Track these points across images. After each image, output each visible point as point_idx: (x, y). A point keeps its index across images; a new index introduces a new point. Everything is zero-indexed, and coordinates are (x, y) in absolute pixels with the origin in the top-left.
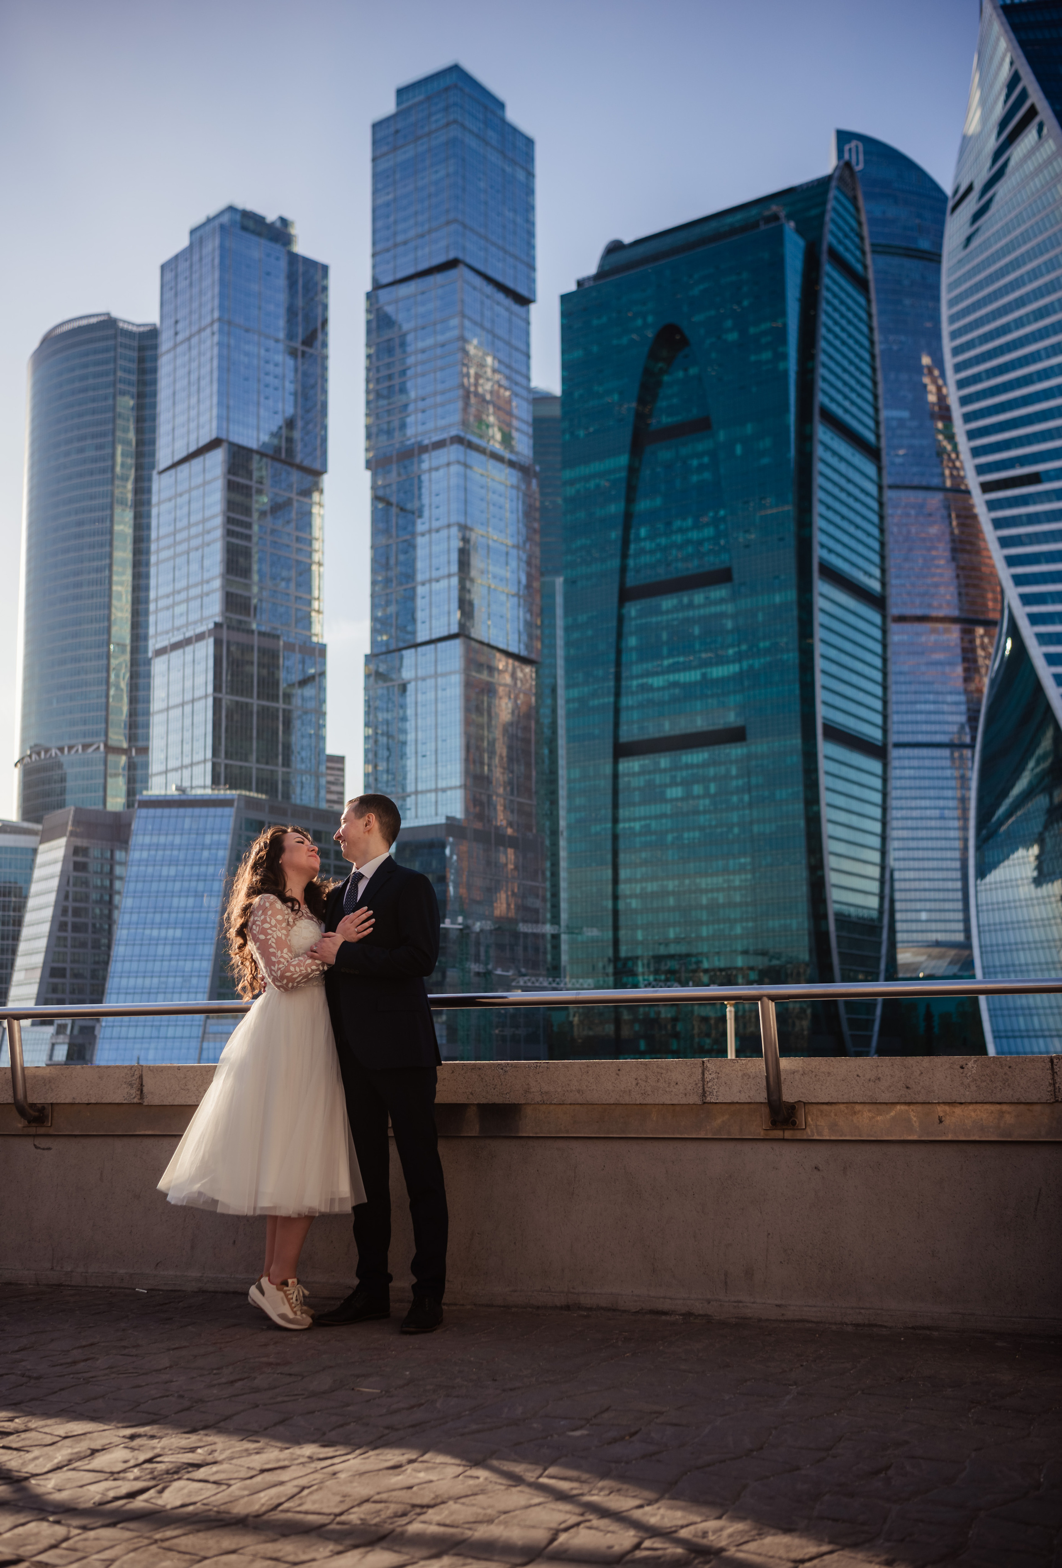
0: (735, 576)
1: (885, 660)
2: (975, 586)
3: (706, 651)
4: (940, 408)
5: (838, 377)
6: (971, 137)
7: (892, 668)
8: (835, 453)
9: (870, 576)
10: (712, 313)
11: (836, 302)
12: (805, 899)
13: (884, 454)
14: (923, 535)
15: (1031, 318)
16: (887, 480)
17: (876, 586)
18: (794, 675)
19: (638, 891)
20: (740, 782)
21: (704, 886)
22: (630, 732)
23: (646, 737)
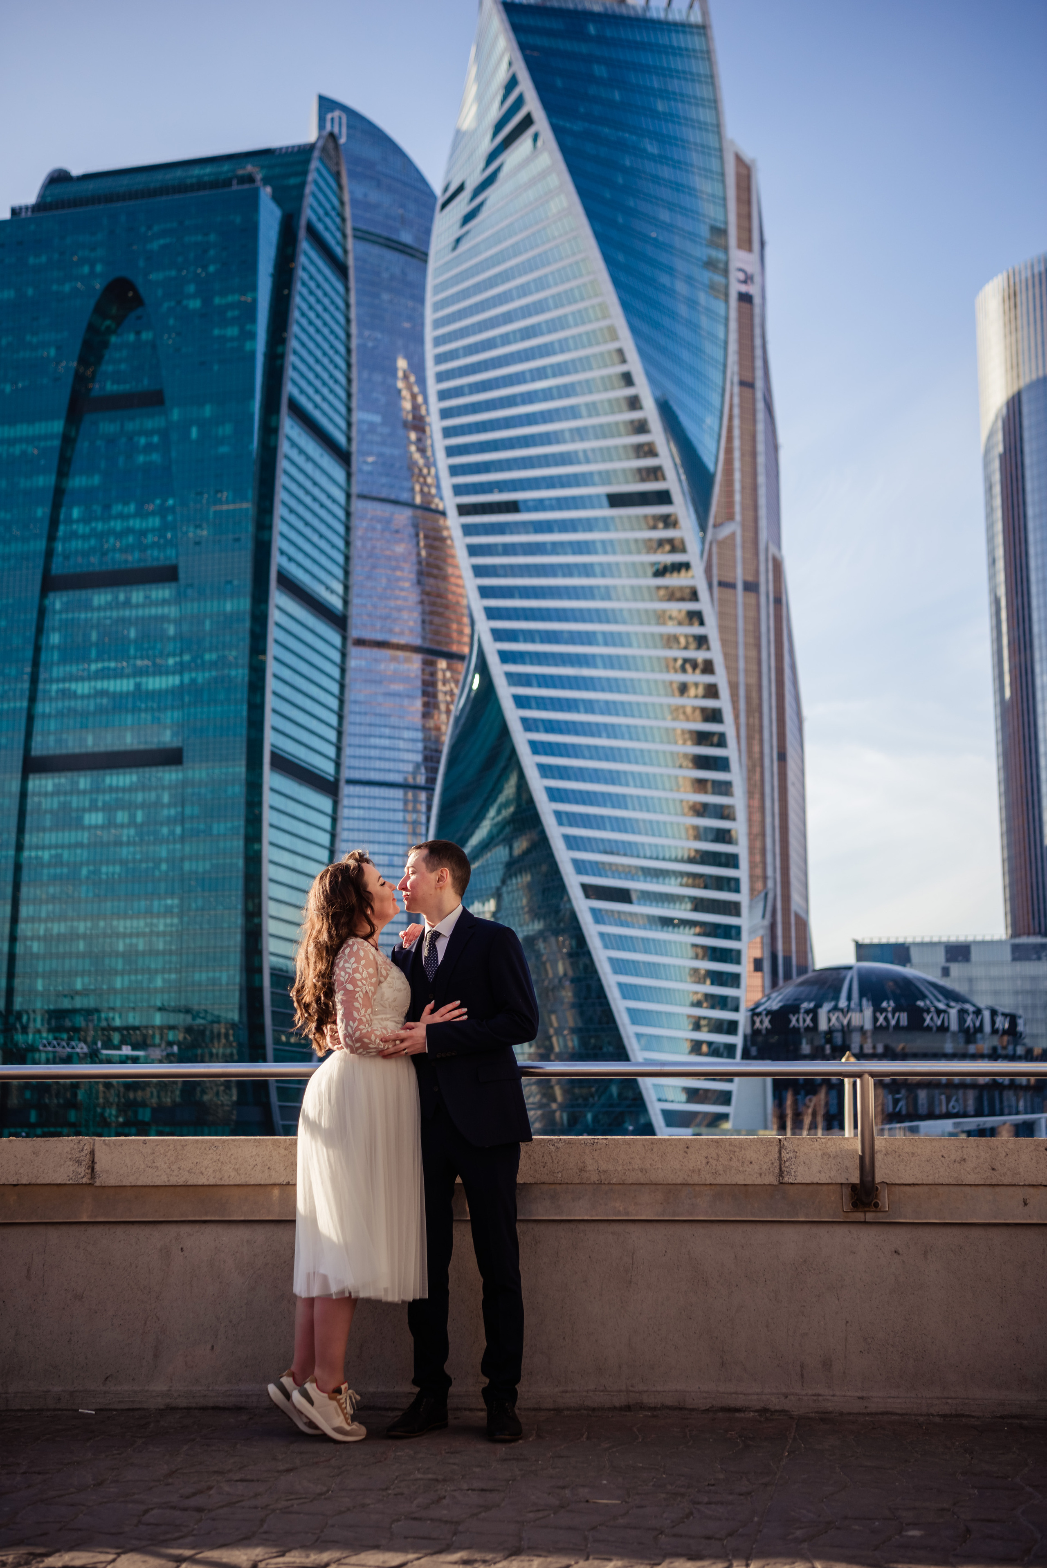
0: (182, 575)
1: (342, 686)
2: (441, 615)
3: (142, 658)
4: (414, 417)
5: (310, 368)
6: (465, 133)
7: (349, 696)
8: (301, 451)
9: (332, 591)
10: (173, 273)
11: (312, 285)
12: (238, 949)
13: (355, 460)
14: (388, 553)
15: (518, 336)
16: (355, 490)
17: (337, 603)
18: (242, 694)
19: (42, 932)
20: (173, 812)
21: (121, 930)
22: (43, 745)
23: (64, 751)
